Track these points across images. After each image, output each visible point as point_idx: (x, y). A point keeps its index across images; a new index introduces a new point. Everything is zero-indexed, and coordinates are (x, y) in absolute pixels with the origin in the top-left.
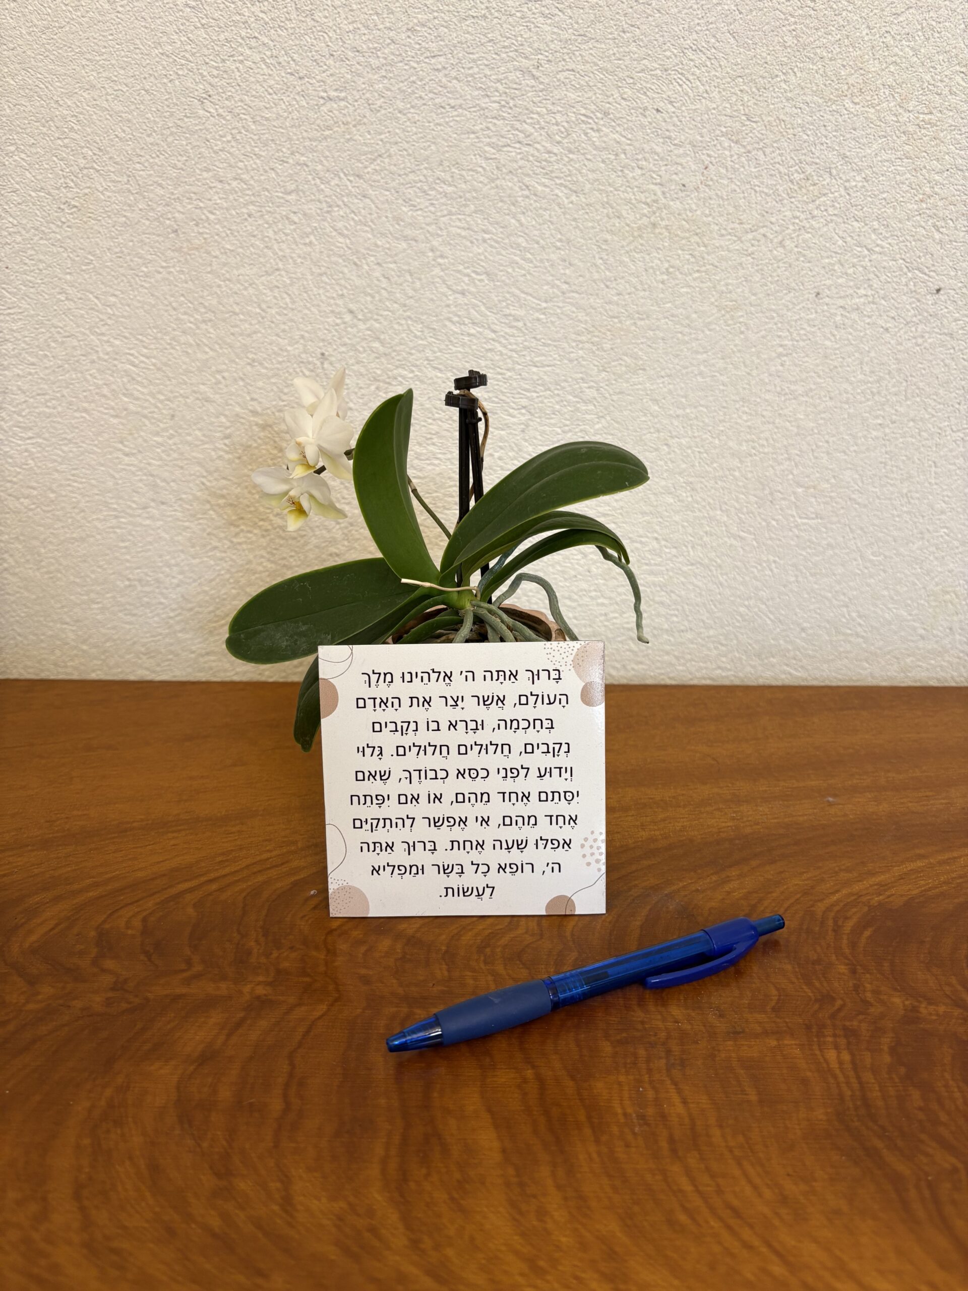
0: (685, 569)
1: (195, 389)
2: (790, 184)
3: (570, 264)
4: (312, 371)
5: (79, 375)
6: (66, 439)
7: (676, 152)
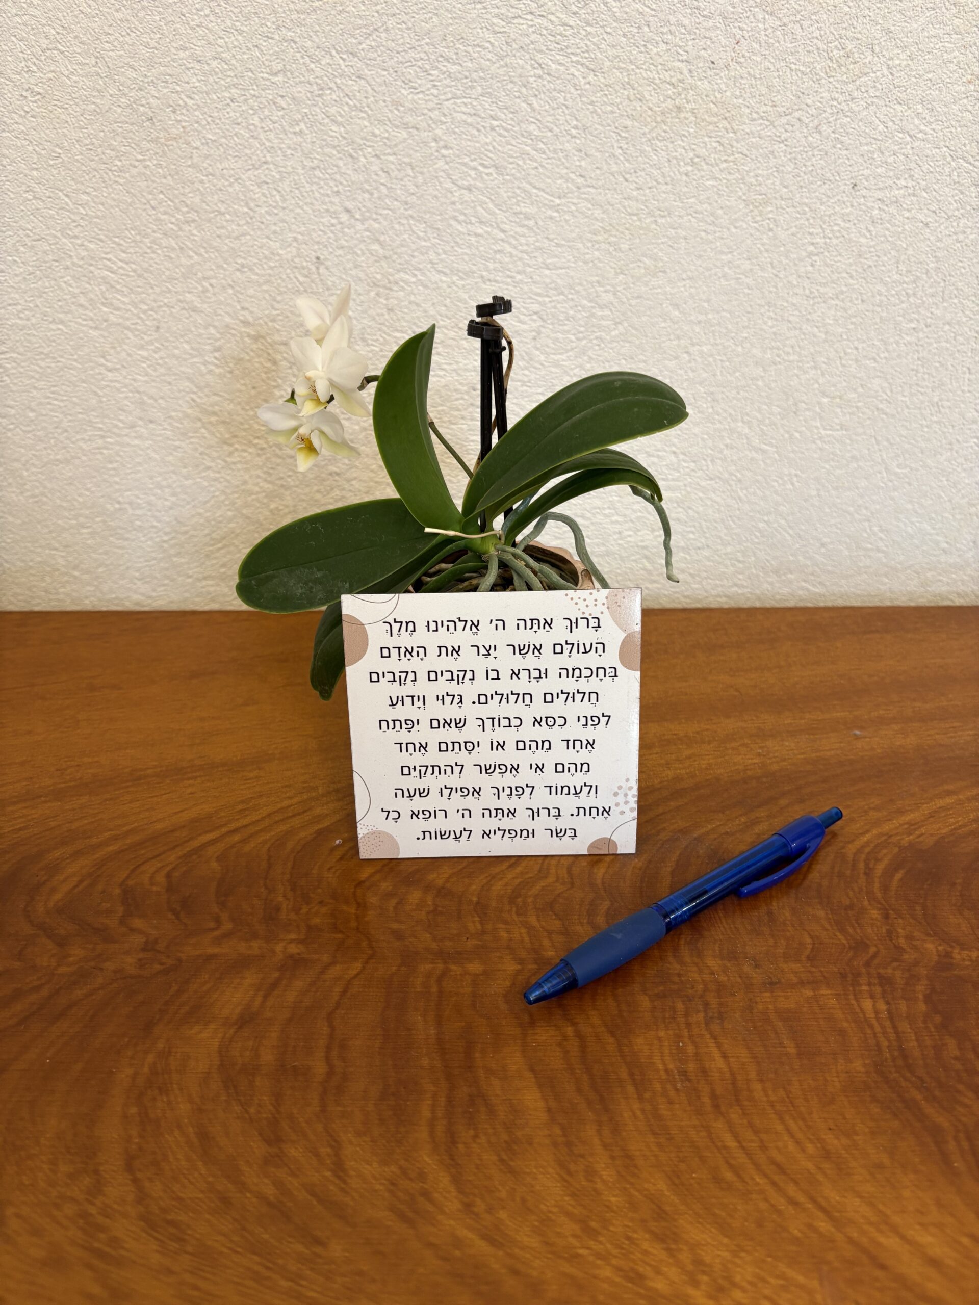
0: (703, 483)
1: (181, 297)
2: (828, 61)
3: (586, 155)
4: (306, 276)
5: (53, 283)
6: (42, 353)
7: (705, 24)
